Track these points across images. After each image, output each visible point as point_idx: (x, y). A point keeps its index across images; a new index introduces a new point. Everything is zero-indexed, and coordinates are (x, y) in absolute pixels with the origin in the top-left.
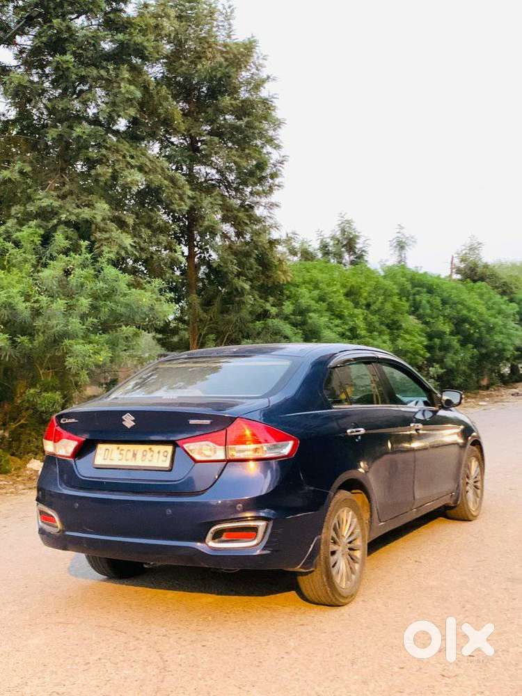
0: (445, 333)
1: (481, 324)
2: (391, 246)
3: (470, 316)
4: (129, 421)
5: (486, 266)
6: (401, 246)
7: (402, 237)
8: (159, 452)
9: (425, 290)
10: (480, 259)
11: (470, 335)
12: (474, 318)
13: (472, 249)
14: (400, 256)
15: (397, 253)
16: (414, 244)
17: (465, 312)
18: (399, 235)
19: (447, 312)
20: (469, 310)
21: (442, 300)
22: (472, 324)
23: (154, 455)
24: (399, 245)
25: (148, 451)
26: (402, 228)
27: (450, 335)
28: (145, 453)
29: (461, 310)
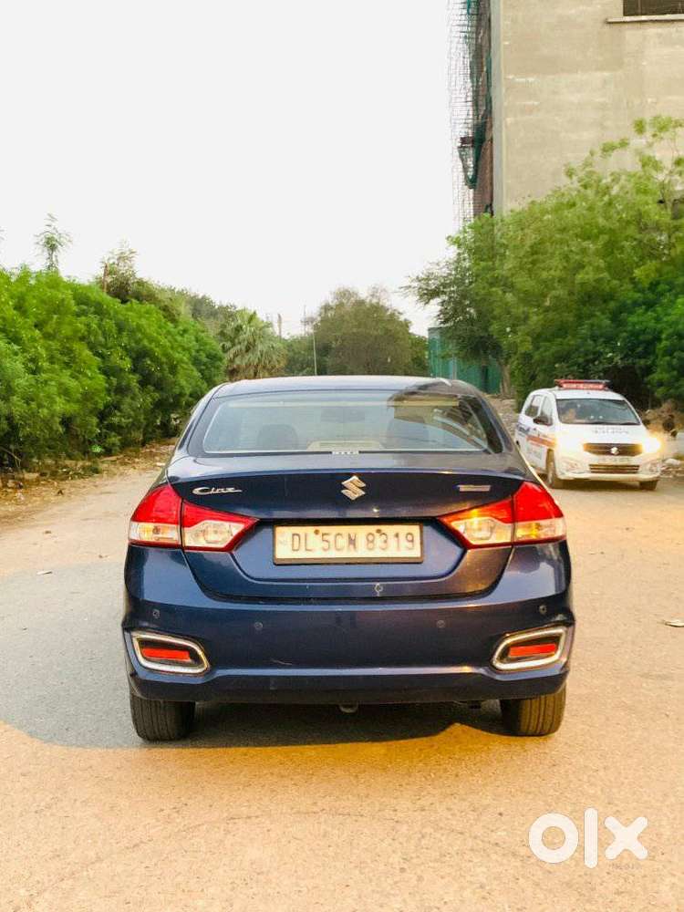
0: (122, 370)
1: (164, 360)
2: (38, 243)
3: (151, 349)
4: (353, 488)
5: (140, 283)
6: (51, 245)
7: (54, 231)
8: (397, 535)
9: (92, 309)
10: (133, 274)
11: (151, 374)
12: (158, 352)
13: (121, 258)
14: (50, 258)
15: (46, 254)
16: (69, 244)
17: (146, 342)
18: (48, 229)
19: (125, 340)
20: (151, 340)
21: (117, 325)
22: (155, 360)
23: (389, 540)
24: (48, 243)
25: (377, 535)
26: (52, 218)
27: (129, 373)
28: (371, 538)
29: (140, 340)
